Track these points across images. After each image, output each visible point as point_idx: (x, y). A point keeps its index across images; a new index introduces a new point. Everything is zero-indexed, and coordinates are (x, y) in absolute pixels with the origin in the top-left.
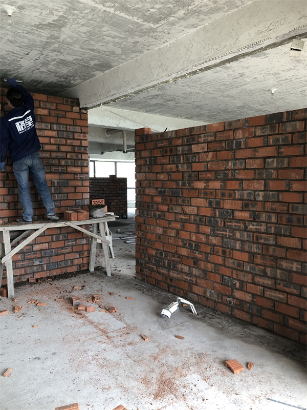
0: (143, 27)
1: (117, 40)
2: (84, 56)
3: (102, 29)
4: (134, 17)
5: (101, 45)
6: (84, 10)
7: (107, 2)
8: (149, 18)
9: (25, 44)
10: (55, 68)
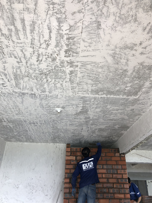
0: (129, 100)
1: (120, 111)
2: (109, 124)
3: (107, 107)
4: (120, 96)
5: (113, 116)
6: (91, 100)
7: (99, 92)
8: (129, 94)
9: (78, 125)
10: (99, 133)
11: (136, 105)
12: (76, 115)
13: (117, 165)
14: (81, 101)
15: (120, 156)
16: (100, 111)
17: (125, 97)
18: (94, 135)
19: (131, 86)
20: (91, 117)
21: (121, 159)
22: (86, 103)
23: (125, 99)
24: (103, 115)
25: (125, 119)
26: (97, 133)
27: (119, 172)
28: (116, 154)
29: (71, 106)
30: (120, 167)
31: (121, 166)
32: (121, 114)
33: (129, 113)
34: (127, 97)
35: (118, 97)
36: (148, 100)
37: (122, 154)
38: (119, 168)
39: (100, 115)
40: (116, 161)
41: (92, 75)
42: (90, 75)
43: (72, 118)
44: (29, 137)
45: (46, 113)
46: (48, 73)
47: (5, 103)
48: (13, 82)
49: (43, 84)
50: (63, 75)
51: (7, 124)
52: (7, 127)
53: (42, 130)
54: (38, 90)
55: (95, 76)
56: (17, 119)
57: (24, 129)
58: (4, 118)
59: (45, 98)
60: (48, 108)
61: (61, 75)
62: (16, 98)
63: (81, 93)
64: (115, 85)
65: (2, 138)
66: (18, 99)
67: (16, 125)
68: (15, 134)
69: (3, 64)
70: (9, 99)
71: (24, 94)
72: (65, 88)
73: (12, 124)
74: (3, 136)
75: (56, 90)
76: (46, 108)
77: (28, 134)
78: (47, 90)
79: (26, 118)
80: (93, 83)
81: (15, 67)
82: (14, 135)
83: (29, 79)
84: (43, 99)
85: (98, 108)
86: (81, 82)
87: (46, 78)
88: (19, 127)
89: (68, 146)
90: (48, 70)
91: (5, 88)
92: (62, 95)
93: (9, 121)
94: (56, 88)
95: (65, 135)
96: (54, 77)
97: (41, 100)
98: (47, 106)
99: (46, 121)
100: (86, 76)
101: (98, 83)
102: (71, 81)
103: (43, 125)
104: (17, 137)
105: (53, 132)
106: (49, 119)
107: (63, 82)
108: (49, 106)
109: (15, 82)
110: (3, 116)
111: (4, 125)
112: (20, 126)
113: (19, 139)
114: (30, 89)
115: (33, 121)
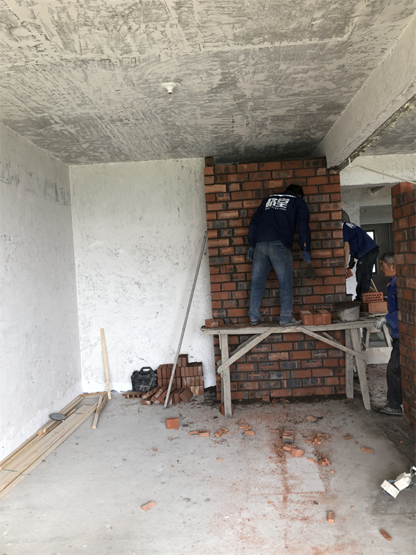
0: (328, 46)
2: (294, 104)
3: (280, 69)
4: (304, 40)
5: (299, 85)
6: (238, 58)
7: (252, 39)
8: (324, 33)
9: (221, 113)
10: (275, 127)
11: (347, 55)
12: (213, 93)
13: (319, 194)
14: (216, 61)
15: (328, 175)
16: (265, 78)
17: (315, 41)
18: (265, 132)
19: (323, 16)
20: (248, 93)
21: (329, 180)
22: (229, 64)
23: (316, 45)
24: (274, 86)
25: (329, 90)
26: (270, 127)
27: (323, 208)
28: (318, 171)
29: (196, 76)
30: (325, 198)
31: (328, 196)
32: (316, 78)
33: (334, 74)
34: (320, 42)
35: (299, 43)
36: (374, 42)
37: (331, 168)
38: (324, 200)
39: (267, 87)
40: (318, 186)
41: (227, 5)
42: (223, 6)
43: (204, 100)
44: (117, 150)
45: (141, 96)
46: (127, 12)
47: (49, 85)
48: (57, 40)
49: (122, 36)
50: (161, 12)
51: (63, 128)
52: (63, 134)
53: (143, 131)
54: (115, 49)
55: (235, 5)
56: (82, 116)
57: (102, 135)
58: (53, 116)
59: (133, 65)
60: (144, 84)
61: (156, 13)
62: (70, 71)
63: (212, 44)
64: (285, 18)
65: (58, 159)
66: (74, 73)
67: (82, 128)
68: (85, 146)
69: (30, 8)
70: (55, 75)
71: (84, 61)
72: (171, 40)
73: (72, 126)
74: (58, 154)
75: (152, 45)
76: (140, 84)
77: (113, 143)
78: (134, 48)
79: (102, 112)
80: (232, 20)
81: (54, 9)
82: (82, 150)
83: (90, 30)
84: (128, 66)
85: (258, 73)
86: (205, 23)
87: (126, 22)
88: (91, 132)
89: (209, 161)
90: (126, 7)
91: (43, 53)
92: (169, 54)
93: (64, 122)
94: (151, 42)
95: (196, 139)
96: (142, 19)
97: (126, 69)
98: (140, 82)
99: (147, 112)
100: (213, 9)
101: (246, 18)
102: (184, 24)
103: (141, 121)
104: (91, 152)
105: (167, 134)
106: (151, 108)
107: (164, 27)
108: (146, 80)
109: (62, 39)
110: (50, 112)
111: (56, 131)
112: (92, 129)
113: (94, 156)
114: (96, 49)
115: (119, 116)
